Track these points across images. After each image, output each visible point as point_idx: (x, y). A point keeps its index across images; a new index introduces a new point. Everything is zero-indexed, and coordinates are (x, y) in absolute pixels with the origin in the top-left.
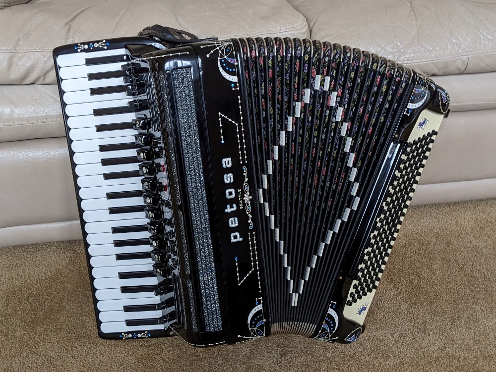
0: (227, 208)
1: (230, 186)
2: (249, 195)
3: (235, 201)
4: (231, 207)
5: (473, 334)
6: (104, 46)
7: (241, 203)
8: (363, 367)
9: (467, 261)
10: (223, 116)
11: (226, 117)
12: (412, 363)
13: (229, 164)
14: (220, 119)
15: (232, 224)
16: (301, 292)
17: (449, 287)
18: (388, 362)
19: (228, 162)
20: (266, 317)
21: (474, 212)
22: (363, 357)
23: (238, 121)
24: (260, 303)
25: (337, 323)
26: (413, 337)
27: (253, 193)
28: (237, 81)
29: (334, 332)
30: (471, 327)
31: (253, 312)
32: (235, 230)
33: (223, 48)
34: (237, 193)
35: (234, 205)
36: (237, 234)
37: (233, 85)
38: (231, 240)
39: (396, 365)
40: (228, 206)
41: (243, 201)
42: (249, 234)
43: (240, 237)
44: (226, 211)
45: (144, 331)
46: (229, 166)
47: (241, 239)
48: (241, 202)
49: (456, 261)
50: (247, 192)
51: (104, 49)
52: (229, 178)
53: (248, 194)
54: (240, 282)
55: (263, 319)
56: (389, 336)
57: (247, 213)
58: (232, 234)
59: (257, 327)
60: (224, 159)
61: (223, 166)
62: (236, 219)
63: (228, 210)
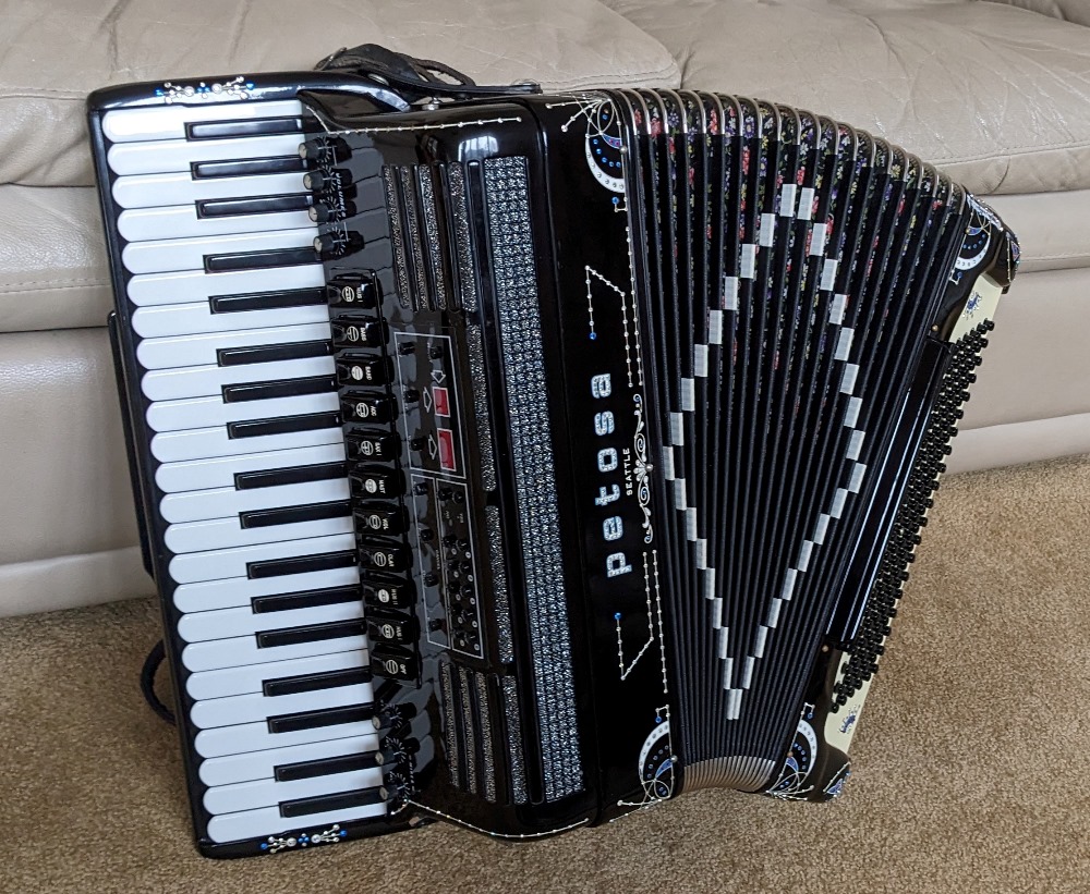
0: (599, 496)
1: (607, 441)
2: (647, 463)
3: (617, 477)
4: (610, 492)
5: (1043, 756)
7: (629, 482)
8: (852, 852)
9: (988, 604)
10: (594, 273)
11: (601, 277)
12: (947, 832)
13: (604, 389)
14: (588, 282)
15: (610, 532)
16: (748, 687)
17: (969, 663)
18: (897, 836)
19: (604, 383)
20: (677, 751)
21: (971, 498)
22: (844, 831)
23: (626, 287)
24: (664, 719)
25: (814, 753)
26: (931, 776)
27: (655, 457)
28: (623, 191)
29: (807, 774)
30: (1037, 743)
31: (651, 740)
32: (615, 546)
33: (594, 111)
34: (621, 457)
35: (615, 488)
36: (620, 556)
37: (615, 200)
38: (606, 570)
39: (917, 839)
40: (603, 490)
41: (634, 476)
42: (645, 554)
43: (627, 564)
44: (598, 501)
45: (329, 827)
46: (605, 393)
47: (628, 569)
48: (629, 478)
49: (967, 604)
50: (640, 454)
52: (604, 423)
53: (644, 459)
54: (625, 671)
55: (669, 757)
56: (883, 779)
57: (641, 505)
58: (611, 556)
59: (657, 776)
60: (596, 377)
61: (594, 393)
62: (619, 520)
63: (603, 499)
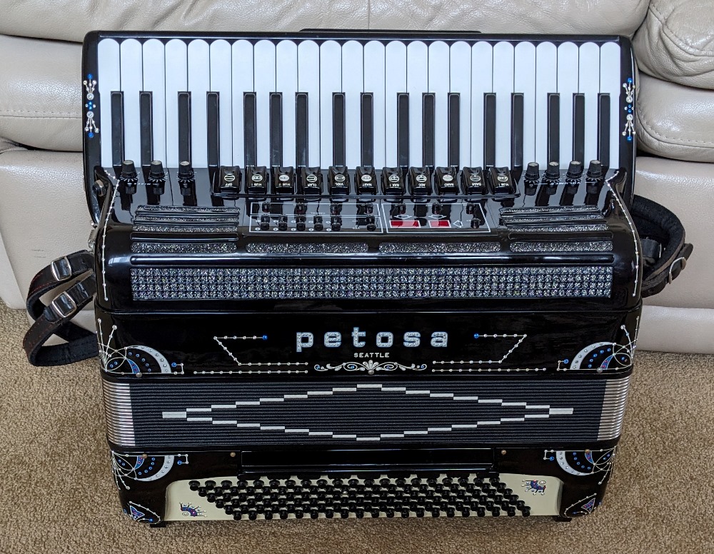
2: (375, 370)
3: (370, 346)
6: (627, 132)
7: (364, 355)
10: (520, 341)
11: (516, 346)
13: (437, 342)
14: (515, 336)
19: (441, 342)
20: (145, 379)
23: (505, 365)
24: (173, 370)
27: (378, 378)
28: (571, 368)
31: (159, 357)
32: (319, 340)
33: (628, 351)
34: (383, 350)
37: (566, 361)
38: (303, 331)
41: (367, 359)
42: (306, 364)
44: (356, 329)
45: (98, 125)
46: (433, 343)
47: (299, 349)
48: (367, 355)
50: (382, 366)
51: (621, 131)
53: (378, 369)
54: (220, 340)
55: (141, 371)
57: (344, 364)
59: (129, 360)
60: (447, 336)
61: (436, 333)
62: (338, 344)
63: (356, 333)
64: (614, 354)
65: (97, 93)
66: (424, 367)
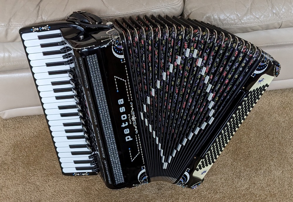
0: (122, 125)
1: (123, 113)
2: (135, 117)
3: (127, 120)
4: (125, 124)
6: (47, 28)
10: (117, 77)
11: (119, 78)
14: (115, 79)
15: (126, 132)
19: (122, 101)
20: (148, 175)
23: (126, 79)
24: (144, 169)
27: (137, 116)
28: (124, 58)
31: (141, 173)
32: (127, 135)
33: (114, 40)
34: (128, 116)
35: (127, 123)
36: (129, 137)
37: (121, 60)
38: (126, 140)
40: (123, 124)
41: (132, 120)
42: (136, 136)
44: (122, 126)
45: (85, 173)
46: (122, 103)
48: (130, 120)
50: (133, 115)
51: (47, 30)
52: (122, 109)
53: (134, 116)
54: (132, 160)
55: (146, 176)
57: (134, 126)
58: (126, 137)
59: (143, 180)
60: (119, 100)
61: (119, 103)
62: (128, 129)
63: (123, 125)
64: (116, 45)
65: (77, 173)
66: (131, 103)
